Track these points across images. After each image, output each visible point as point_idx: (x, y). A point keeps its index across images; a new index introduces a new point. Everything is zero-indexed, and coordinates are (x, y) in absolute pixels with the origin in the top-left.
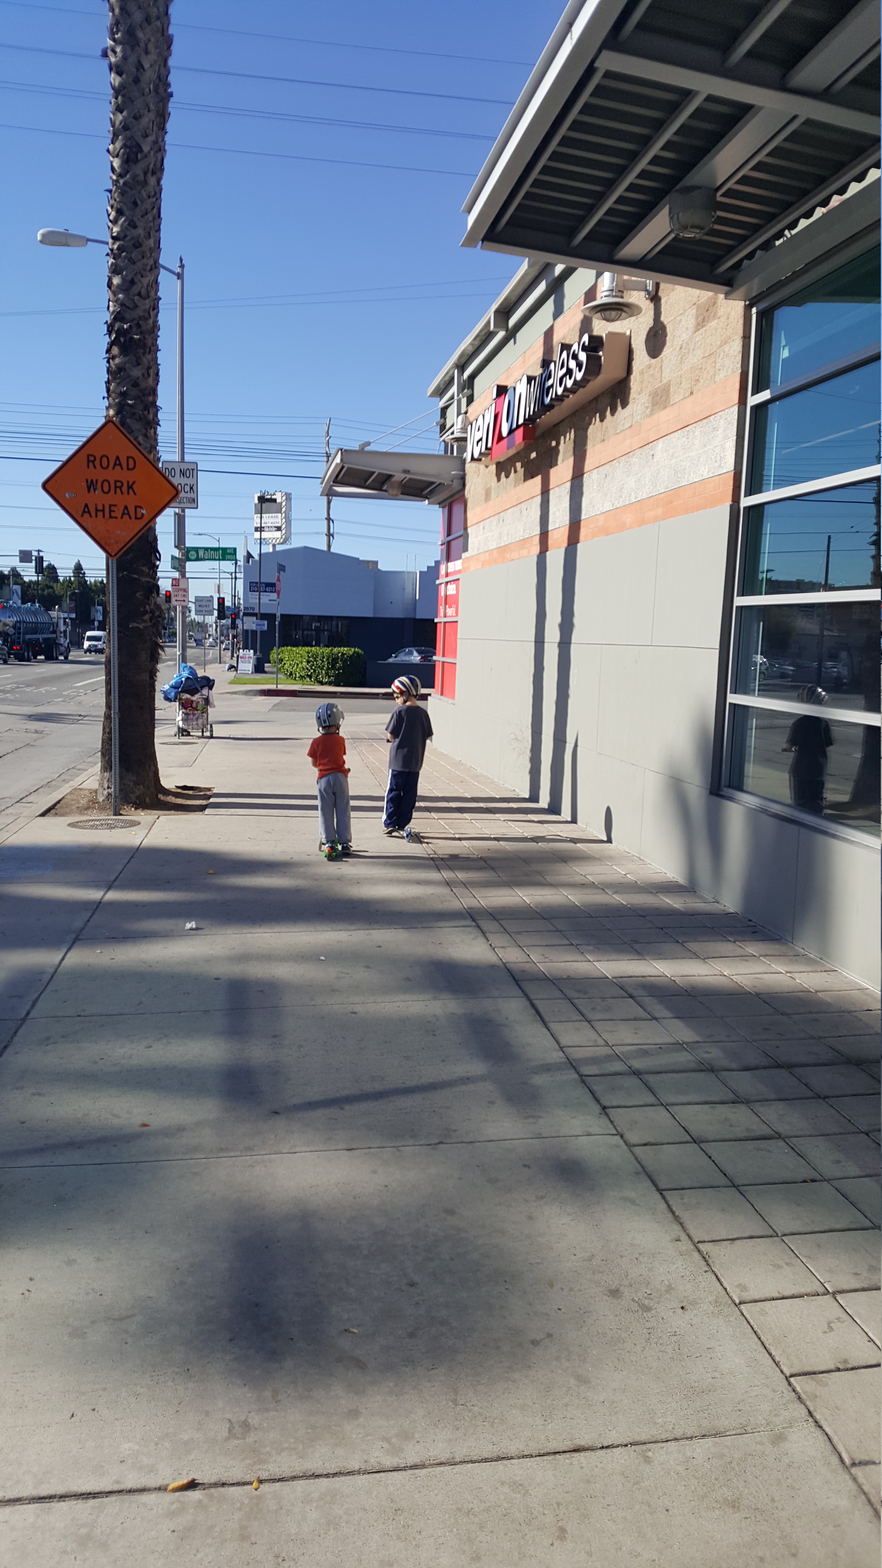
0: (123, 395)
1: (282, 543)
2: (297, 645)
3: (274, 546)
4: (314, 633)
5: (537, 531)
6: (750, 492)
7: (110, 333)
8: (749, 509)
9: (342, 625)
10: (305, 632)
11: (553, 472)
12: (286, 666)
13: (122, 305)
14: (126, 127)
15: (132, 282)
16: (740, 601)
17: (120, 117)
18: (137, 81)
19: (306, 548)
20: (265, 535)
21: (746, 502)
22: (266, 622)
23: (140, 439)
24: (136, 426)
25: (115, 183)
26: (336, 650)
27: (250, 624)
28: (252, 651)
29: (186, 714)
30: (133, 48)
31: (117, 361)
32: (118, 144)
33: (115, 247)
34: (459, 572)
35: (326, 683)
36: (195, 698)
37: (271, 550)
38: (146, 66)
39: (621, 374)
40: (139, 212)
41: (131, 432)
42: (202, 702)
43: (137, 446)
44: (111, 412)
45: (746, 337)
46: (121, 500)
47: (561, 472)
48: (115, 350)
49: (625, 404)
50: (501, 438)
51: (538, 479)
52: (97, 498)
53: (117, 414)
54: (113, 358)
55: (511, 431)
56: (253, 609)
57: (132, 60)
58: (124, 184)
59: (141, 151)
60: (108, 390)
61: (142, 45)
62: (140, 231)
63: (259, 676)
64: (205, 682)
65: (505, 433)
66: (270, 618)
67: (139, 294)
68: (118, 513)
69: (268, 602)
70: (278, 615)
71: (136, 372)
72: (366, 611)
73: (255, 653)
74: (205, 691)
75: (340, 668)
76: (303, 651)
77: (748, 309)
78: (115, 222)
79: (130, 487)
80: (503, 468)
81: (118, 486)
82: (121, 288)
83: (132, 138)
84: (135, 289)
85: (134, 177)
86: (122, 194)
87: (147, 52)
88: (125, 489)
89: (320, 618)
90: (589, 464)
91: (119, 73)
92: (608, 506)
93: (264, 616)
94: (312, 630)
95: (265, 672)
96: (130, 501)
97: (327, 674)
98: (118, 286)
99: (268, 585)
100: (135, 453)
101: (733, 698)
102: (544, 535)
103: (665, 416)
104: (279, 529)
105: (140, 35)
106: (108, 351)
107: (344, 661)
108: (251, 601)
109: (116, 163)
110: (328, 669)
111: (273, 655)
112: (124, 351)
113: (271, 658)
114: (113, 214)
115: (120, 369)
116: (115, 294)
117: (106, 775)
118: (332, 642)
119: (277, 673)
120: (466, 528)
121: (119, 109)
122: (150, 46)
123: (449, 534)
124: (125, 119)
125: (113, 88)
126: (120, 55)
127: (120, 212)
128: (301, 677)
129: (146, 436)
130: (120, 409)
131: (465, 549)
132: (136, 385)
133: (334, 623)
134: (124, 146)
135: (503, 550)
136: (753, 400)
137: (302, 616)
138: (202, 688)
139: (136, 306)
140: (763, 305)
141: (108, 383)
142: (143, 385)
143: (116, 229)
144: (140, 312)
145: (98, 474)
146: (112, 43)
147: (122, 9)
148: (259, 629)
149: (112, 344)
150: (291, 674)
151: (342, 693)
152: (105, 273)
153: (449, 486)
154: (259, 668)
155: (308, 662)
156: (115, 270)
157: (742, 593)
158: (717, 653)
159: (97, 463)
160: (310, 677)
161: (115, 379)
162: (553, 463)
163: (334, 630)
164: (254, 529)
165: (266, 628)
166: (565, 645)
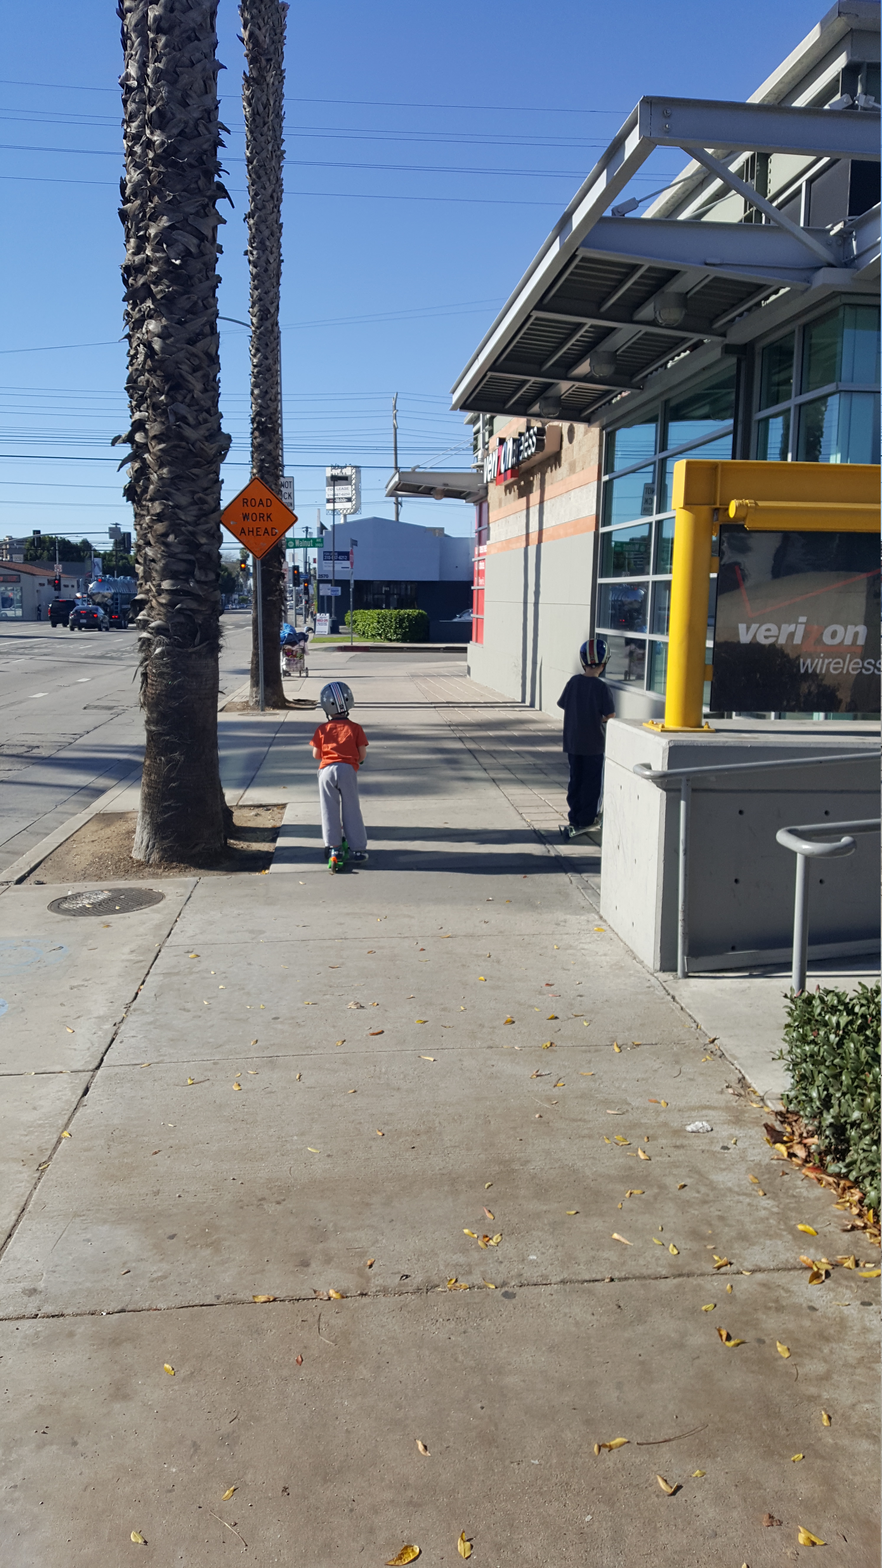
0: (262, 461)
1: (353, 513)
2: (368, 608)
3: (345, 516)
4: (384, 597)
5: (524, 533)
6: (604, 525)
7: (253, 423)
8: (604, 534)
9: (411, 589)
10: (376, 596)
11: (531, 496)
12: (359, 627)
13: (261, 406)
14: (260, 299)
15: (266, 392)
16: (600, 581)
17: (256, 293)
18: (266, 270)
19: (375, 519)
20: (338, 506)
21: (602, 530)
22: (339, 588)
23: (273, 487)
24: (270, 479)
25: (254, 332)
26: (402, 612)
27: (326, 590)
28: (328, 615)
29: (288, 660)
30: (263, 251)
31: (258, 440)
32: (256, 309)
33: (255, 371)
34: (484, 554)
35: (394, 640)
36: (295, 648)
37: (342, 521)
38: (272, 261)
39: (557, 449)
40: (269, 350)
41: (267, 483)
42: (300, 651)
43: (270, 490)
44: (255, 471)
45: (601, 446)
46: (263, 525)
47: (535, 496)
48: (257, 434)
49: (560, 466)
50: (500, 473)
51: (525, 499)
52: (250, 524)
53: (258, 472)
54: (255, 438)
55: (506, 471)
56: (327, 576)
57: (263, 258)
58: (260, 333)
59: (270, 312)
60: (252, 457)
61: (269, 249)
62: (270, 361)
63: (335, 636)
64: (301, 637)
65: (503, 471)
66: (343, 584)
67: (270, 399)
68: (261, 533)
69: (342, 571)
70: (352, 582)
71: (270, 447)
72: (433, 576)
73: (331, 616)
74: (302, 643)
75: (406, 627)
76: (374, 613)
77: (601, 431)
78: (254, 356)
79: (268, 517)
80: (508, 488)
81: (262, 516)
82: (260, 396)
83: (264, 306)
84: (268, 397)
85: (266, 329)
86: (259, 339)
87: (272, 253)
88: (265, 518)
89: (389, 583)
90: (546, 497)
91: (255, 267)
92: (554, 524)
93: (338, 583)
94: (382, 594)
95: (340, 633)
96: (269, 525)
97: (395, 632)
98: (258, 395)
99: (340, 553)
100: (271, 497)
101: (598, 630)
102: (527, 535)
103: (574, 477)
104: (349, 500)
105: (268, 243)
106: (252, 433)
107: (410, 621)
108: (325, 569)
109: (255, 320)
110: (396, 628)
111: (348, 618)
112: (262, 433)
113: (346, 620)
114: (253, 351)
115: (260, 445)
116: (255, 399)
117: (255, 689)
118: (401, 605)
119: (352, 633)
120: (488, 524)
121: (256, 288)
122: (274, 249)
123: (480, 525)
124: (260, 294)
125: (252, 274)
126: (256, 256)
127: (257, 350)
128: (373, 635)
129: (276, 484)
130: (261, 469)
131: (488, 539)
132: (269, 454)
133: (403, 586)
134: (260, 310)
135: (508, 541)
136: (605, 478)
137: (372, 581)
138: (300, 640)
139: (269, 407)
140: (609, 429)
141: (252, 452)
142: (274, 454)
143: (255, 360)
144: (271, 410)
145: (249, 510)
146: (250, 248)
147: (256, 229)
148: (333, 594)
149: (254, 430)
150: (364, 633)
151: (408, 648)
152: (249, 388)
153: (476, 494)
154: (334, 630)
155: (379, 622)
156: (255, 385)
157: (601, 576)
158: (589, 607)
159: (249, 503)
160: (380, 635)
161: (257, 451)
162: (531, 492)
163: (403, 593)
164: (325, 501)
165: (339, 593)
166: (536, 604)
